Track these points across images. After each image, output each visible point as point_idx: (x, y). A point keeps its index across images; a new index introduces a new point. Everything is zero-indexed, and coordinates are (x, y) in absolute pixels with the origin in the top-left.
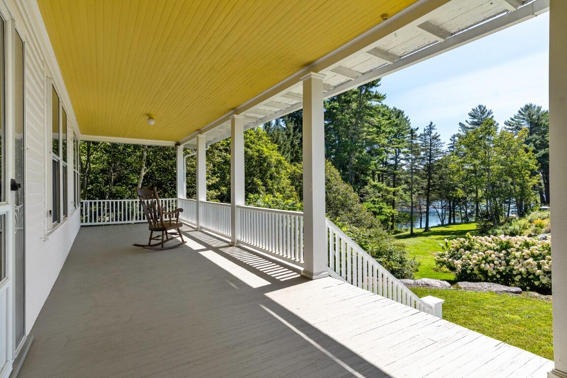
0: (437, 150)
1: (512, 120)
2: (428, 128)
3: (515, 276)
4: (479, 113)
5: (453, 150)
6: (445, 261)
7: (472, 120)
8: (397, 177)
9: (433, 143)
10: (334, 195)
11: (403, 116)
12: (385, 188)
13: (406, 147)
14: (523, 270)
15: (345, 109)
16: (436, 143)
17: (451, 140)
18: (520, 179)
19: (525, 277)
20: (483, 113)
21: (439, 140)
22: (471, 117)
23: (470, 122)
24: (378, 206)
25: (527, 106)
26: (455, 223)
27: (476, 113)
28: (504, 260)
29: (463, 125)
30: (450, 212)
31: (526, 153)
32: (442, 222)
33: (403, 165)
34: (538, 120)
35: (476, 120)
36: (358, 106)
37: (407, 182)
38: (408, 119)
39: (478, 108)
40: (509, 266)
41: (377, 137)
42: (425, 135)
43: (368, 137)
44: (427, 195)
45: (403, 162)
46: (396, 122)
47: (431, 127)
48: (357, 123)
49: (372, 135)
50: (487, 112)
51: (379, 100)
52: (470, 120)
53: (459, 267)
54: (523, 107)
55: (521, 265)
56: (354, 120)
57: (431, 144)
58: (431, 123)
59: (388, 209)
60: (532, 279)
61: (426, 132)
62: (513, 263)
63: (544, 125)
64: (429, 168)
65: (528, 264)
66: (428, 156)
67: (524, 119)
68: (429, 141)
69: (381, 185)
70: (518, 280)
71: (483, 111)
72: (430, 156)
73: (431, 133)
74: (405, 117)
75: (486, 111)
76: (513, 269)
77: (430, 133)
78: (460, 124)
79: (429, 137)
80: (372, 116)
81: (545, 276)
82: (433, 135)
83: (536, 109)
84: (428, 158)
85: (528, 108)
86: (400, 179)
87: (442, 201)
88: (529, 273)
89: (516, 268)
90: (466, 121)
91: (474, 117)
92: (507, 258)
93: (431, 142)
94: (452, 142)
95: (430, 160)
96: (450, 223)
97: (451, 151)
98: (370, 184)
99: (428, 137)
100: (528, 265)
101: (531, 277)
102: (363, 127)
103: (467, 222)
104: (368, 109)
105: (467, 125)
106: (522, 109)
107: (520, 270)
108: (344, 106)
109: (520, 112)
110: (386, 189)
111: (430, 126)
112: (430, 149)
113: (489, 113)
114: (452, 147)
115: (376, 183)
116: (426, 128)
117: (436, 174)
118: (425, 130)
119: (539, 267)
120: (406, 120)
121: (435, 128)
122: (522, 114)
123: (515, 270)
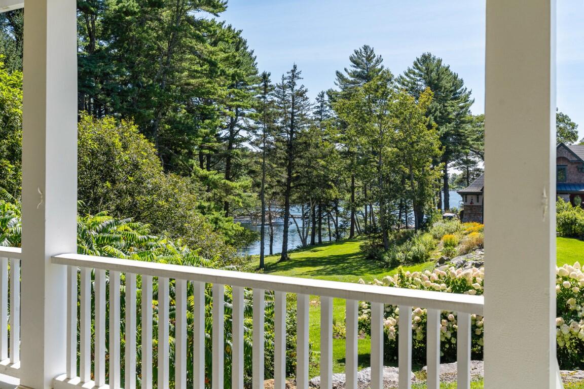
0: (302, 115)
1: (407, 75)
2: (290, 75)
4: (364, 59)
5: (320, 117)
6: (365, 320)
7: (354, 69)
8: (233, 161)
9: (297, 102)
10: (149, 198)
11: (245, 48)
12: (223, 181)
13: (252, 107)
15: (147, 19)
16: (302, 103)
17: (317, 99)
20: (369, 59)
21: (307, 98)
22: (352, 64)
23: (350, 71)
24: (213, 216)
25: (424, 56)
26: (321, 244)
27: (359, 58)
29: (341, 75)
30: (314, 223)
32: (304, 241)
33: (244, 139)
34: (438, 79)
35: (358, 70)
36: (172, 17)
37: (251, 172)
38: (253, 56)
39: (363, 50)
41: (209, 83)
42: (284, 87)
43: (192, 81)
44: (287, 194)
45: (243, 133)
46: (237, 59)
47: (294, 74)
48: (170, 52)
49: (199, 77)
50: (375, 58)
51: (215, 11)
52: (351, 69)
53: (392, 331)
54: (420, 57)
56: (165, 45)
57: (293, 104)
58: (295, 67)
59: (227, 222)
61: (285, 82)
63: (445, 89)
64: (291, 146)
66: (289, 126)
67: (421, 76)
68: (291, 99)
69: (216, 177)
71: (369, 56)
72: (292, 127)
73: (294, 84)
74: (249, 50)
75: (374, 56)
77: (292, 85)
78: (337, 73)
79: (290, 92)
80: (200, 39)
82: (297, 88)
83: (436, 62)
84: (289, 129)
85: (426, 59)
86: (238, 166)
87: (303, 206)
90: (346, 70)
91: (357, 64)
93: (293, 100)
94: (319, 104)
95: (292, 133)
96: (313, 244)
97: (318, 119)
98: (195, 173)
99: (288, 91)
102: (181, 60)
103: (339, 241)
104: (192, 25)
105: (346, 76)
106: (418, 60)
108: (146, 12)
109: (415, 64)
110: (225, 183)
111: (293, 71)
112: (292, 114)
113: (377, 61)
114: (320, 112)
115: (204, 172)
116: (286, 75)
117: (301, 157)
118: (284, 79)
120: (251, 58)
121: (300, 76)
122: (418, 68)
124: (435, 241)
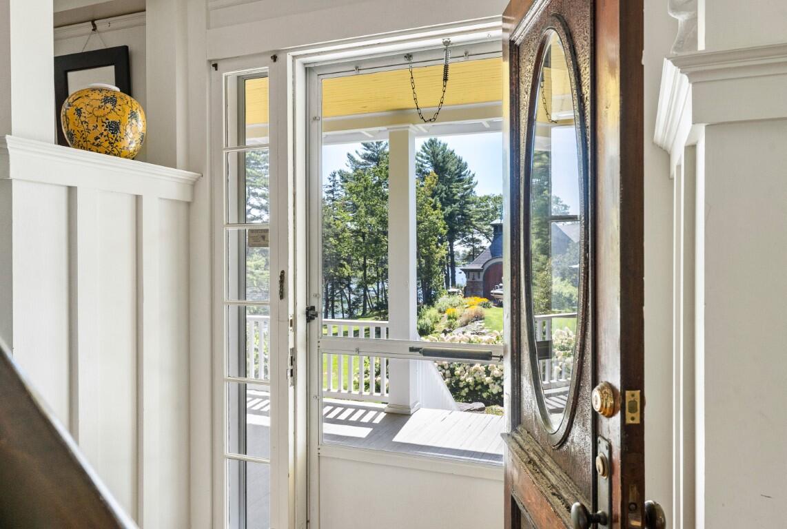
3: (463, 388)
5: (332, 197)
7: (365, 152)
14: (470, 380)
17: (330, 179)
18: (426, 249)
19: (472, 388)
22: (363, 146)
23: (361, 154)
25: (431, 141)
28: (448, 369)
29: (352, 157)
31: (434, 210)
34: (443, 162)
35: (369, 152)
40: (454, 377)
52: (362, 151)
54: (427, 142)
55: (467, 373)
60: (480, 390)
62: (458, 372)
63: (450, 171)
65: (476, 370)
67: (428, 158)
70: (465, 395)
76: (459, 381)
78: (349, 155)
81: (495, 384)
83: (441, 145)
85: (433, 143)
88: (476, 384)
89: (462, 378)
90: (357, 152)
91: (367, 146)
92: (451, 366)
94: (331, 184)
97: (330, 198)
100: (475, 373)
101: (479, 387)
103: (352, 316)
105: (357, 158)
106: (426, 144)
107: (467, 380)
109: (423, 148)
114: (332, 192)
119: (488, 373)
122: (426, 152)
123: (462, 381)
124: (440, 315)
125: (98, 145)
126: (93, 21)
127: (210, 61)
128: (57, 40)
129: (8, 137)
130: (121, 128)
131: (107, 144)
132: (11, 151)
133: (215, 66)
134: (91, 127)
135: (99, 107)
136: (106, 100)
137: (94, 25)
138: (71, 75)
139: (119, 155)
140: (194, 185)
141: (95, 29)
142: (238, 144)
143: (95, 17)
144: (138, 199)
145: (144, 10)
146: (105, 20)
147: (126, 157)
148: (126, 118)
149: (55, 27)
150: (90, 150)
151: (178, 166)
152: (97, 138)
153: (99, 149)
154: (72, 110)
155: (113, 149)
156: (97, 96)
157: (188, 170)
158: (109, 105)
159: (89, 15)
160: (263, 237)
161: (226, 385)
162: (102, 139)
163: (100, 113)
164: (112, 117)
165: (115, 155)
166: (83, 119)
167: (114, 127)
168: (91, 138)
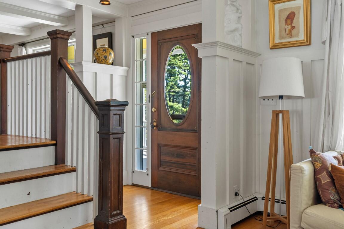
125: (102, 62)
126: (103, 25)
127: (132, 35)
128: (93, 30)
129: (83, 62)
130: (107, 57)
131: (104, 61)
132: (83, 65)
133: (133, 37)
134: (100, 57)
135: (102, 52)
136: (104, 50)
137: (103, 26)
138: (97, 40)
139: (107, 64)
140: (128, 71)
141: (103, 27)
142: (141, 59)
143: (104, 23)
144: (112, 76)
145: (115, 22)
146: (106, 24)
147: (109, 65)
148: (108, 55)
149: (92, 27)
150: (100, 63)
151: (123, 66)
152: (102, 60)
153: (102, 63)
154: (96, 53)
155: (106, 63)
156: (102, 49)
157: (126, 67)
158: (104, 52)
159: (102, 23)
160: (145, 85)
161: (136, 128)
162: (103, 60)
163: (102, 54)
164: (105, 55)
165: (106, 64)
166: (98, 55)
167: (106, 57)
168: (100, 60)
